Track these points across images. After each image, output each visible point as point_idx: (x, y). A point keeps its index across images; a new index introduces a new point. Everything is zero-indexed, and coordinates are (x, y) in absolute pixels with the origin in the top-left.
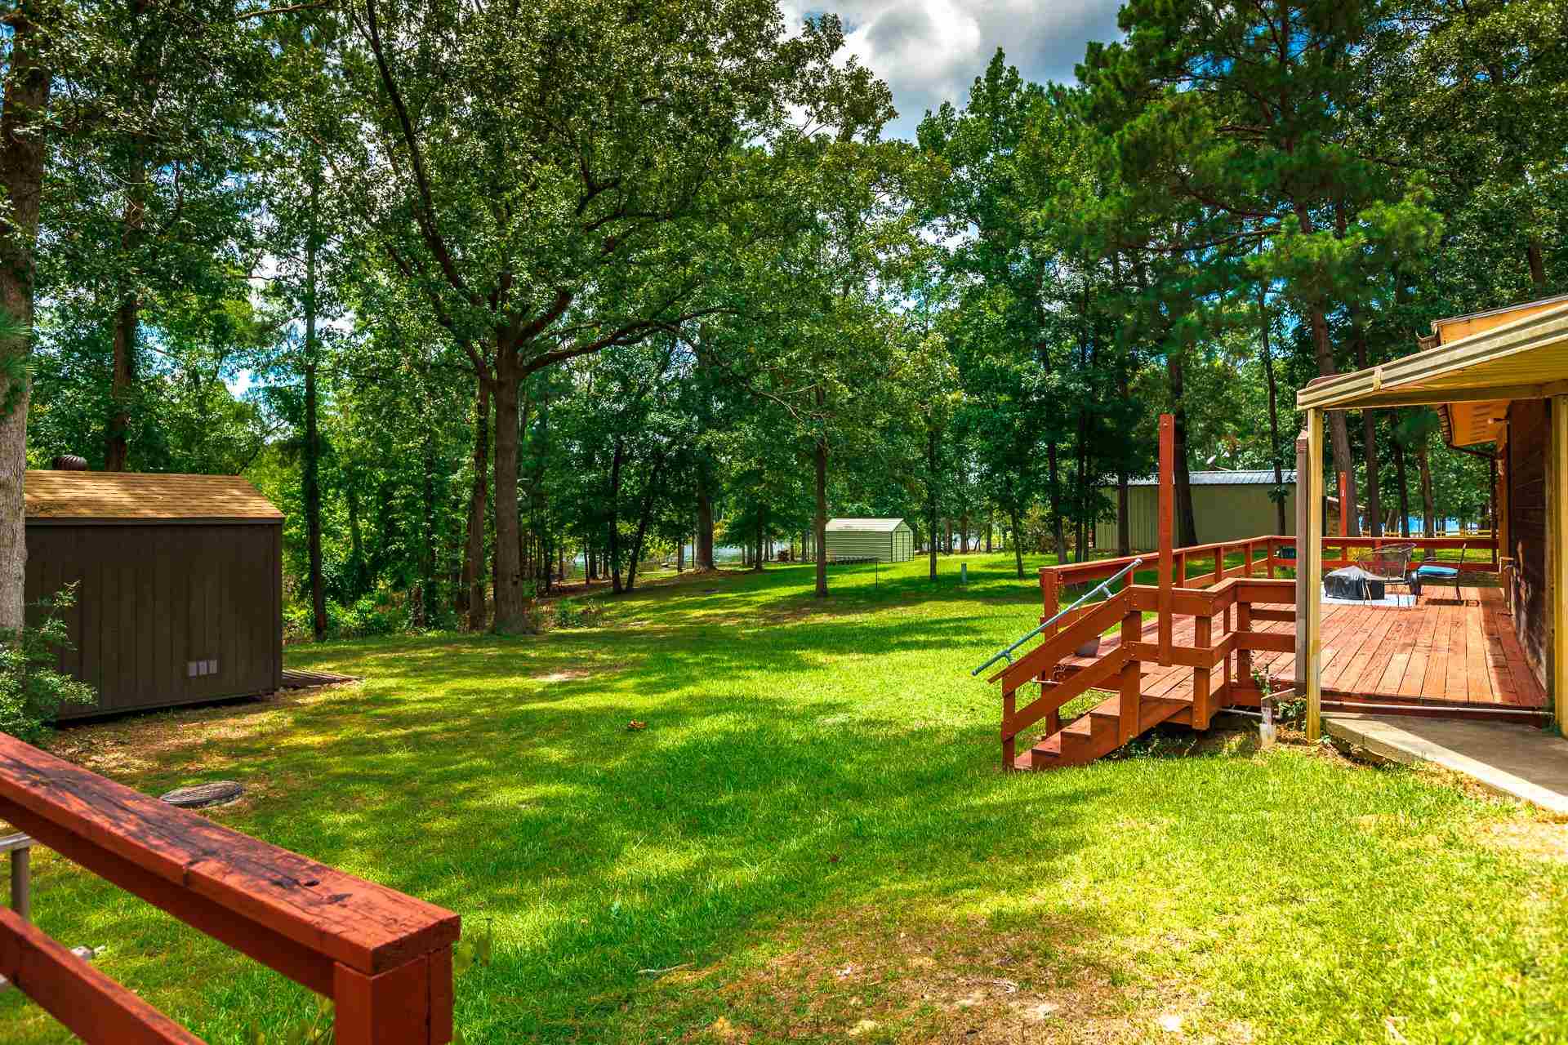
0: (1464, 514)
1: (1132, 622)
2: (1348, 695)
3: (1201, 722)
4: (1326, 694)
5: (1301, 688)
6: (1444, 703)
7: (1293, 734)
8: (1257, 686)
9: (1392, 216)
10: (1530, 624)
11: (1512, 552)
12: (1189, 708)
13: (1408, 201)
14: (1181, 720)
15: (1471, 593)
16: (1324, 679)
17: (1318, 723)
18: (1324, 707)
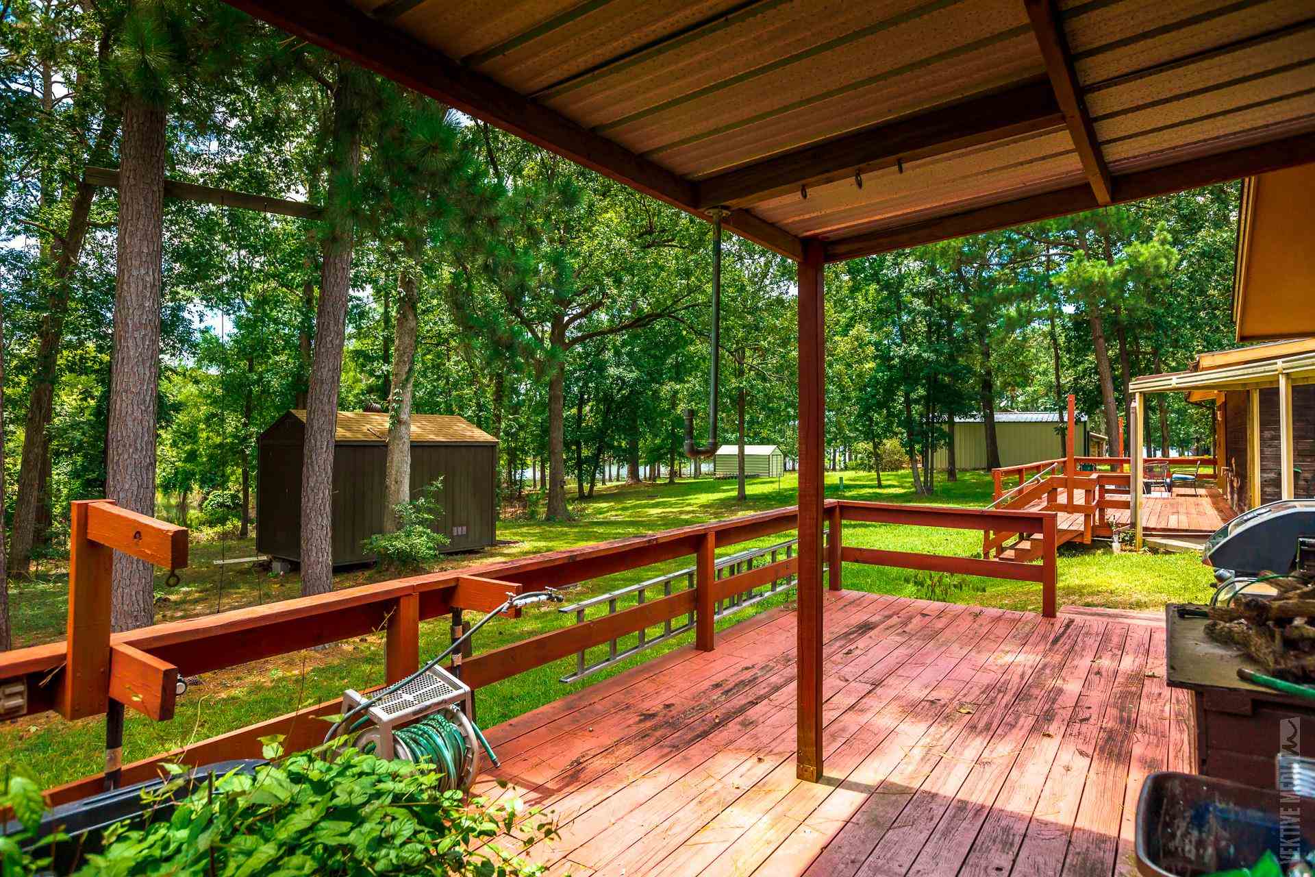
0: (1183, 444)
1: (1053, 494)
2: (1154, 529)
3: (1087, 540)
4: (1145, 529)
5: (1133, 525)
6: (1201, 531)
7: (1128, 547)
8: (1109, 526)
9: (1146, 251)
10: (1240, 500)
11: (1228, 464)
12: (1081, 534)
13: (1155, 243)
14: (1078, 540)
15: (1201, 491)
16: (1143, 522)
17: (1141, 541)
18: (1144, 535)
